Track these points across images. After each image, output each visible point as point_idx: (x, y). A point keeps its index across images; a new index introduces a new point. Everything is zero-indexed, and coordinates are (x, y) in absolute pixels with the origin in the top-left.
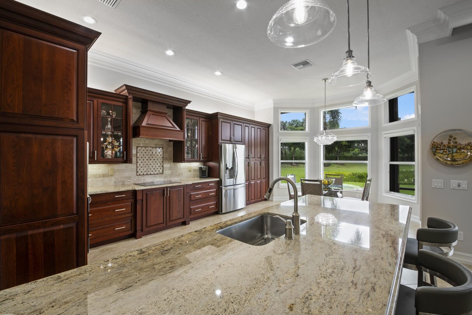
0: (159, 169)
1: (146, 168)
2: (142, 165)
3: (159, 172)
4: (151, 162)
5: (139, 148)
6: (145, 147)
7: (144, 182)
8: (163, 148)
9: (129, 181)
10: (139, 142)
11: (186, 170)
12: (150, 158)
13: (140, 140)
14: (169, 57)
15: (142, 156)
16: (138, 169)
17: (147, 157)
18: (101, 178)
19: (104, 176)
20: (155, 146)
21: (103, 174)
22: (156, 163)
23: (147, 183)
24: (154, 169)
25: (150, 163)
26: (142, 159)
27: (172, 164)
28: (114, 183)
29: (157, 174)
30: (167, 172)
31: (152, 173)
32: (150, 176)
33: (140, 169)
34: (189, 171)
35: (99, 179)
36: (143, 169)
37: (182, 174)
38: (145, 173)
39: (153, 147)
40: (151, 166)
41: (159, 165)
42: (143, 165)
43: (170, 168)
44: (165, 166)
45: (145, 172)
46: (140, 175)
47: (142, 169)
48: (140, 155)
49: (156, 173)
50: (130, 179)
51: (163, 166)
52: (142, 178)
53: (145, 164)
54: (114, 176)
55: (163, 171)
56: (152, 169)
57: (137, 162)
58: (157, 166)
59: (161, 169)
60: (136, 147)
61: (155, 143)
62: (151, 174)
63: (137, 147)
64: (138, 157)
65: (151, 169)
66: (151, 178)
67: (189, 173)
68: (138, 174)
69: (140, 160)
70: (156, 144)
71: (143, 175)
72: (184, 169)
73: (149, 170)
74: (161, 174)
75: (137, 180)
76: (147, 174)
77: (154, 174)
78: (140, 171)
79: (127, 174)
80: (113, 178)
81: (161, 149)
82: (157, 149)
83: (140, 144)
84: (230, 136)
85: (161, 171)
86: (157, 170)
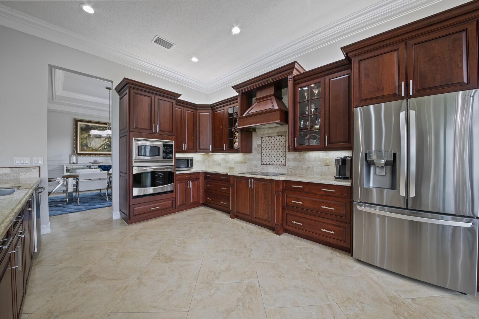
0: (281, 160)
1: (269, 158)
2: (265, 155)
3: (282, 163)
4: (273, 151)
5: (264, 139)
6: (268, 137)
7: (268, 172)
8: (285, 136)
9: (256, 168)
10: (263, 133)
11: (320, 163)
12: (272, 148)
15: (266, 146)
16: (262, 158)
17: (270, 147)
19: (241, 163)
20: (277, 135)
21: (241, 161)
22: (278, 153)
23: (270, 173)
24: (276, 159)
25: (272, 153)
26: (265, 149)
27: (297, 154)
28: (246, 169)
29: (280, 165)
30: (290, 164)
31: (275, 163)
32: (273, 166)
33: (264, 159)
34: (325, 165)
35: (239, 164)
36: (267, 159)
37: (313, 168)
39: (275, 136)
40: (273, 156)
41: (282, 155)
42: (267, 154)
43: (295, 160)
44: (287, 156)
45: (268, 161)
46: (264, 164)
47: (265, 158)
48: (264, 145)
49: (278, 163)
50: (256, 167)
51: (285, 157)
52: (266, 168)
54: (247, 163)
55: (285, 162)
56: (275, 160)
57: (262, 152)
58: (280, 156)
59: (283, 159)
60: (260, 138)
61: (278, 131)
62: (273, 165)
63: (262, 138)
64: (262, 148)
65: (273, 159)
66: (273, 168)
67: (325, 169)
68: (262, 163)
69: (264, 150)
70: (278, 133)
71: (267, 164)
72: (315, 161)
73: (271, 160)
74: (283, 165)
75: (261, 169)
76: (270, 164)
77: (276, 165)
78: (264, 161)
79: (255, 163)
80: (246, 165)
81: (283, 137)
82: (280, 137)
83: (264, 134)
84: (397, 84)
85: (283, 162)
86: (279, 161)
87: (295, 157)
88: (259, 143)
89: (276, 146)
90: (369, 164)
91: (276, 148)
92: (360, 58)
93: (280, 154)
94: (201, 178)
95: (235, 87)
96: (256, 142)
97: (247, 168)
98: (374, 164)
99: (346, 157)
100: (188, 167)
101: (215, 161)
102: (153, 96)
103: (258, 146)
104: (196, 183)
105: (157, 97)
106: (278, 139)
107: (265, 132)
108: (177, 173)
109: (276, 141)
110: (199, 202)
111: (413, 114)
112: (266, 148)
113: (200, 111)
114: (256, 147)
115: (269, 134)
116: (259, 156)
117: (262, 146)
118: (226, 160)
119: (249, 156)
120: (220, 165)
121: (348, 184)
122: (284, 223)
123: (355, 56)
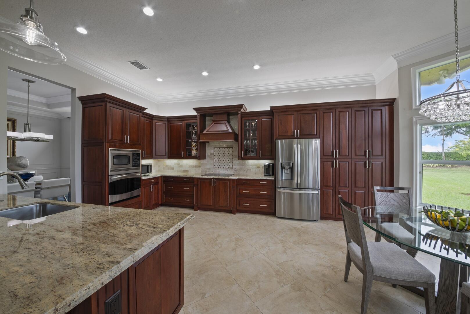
1: (220, 163)
2: (217, 161)
4: (223, 158)
5: (216, 149)
6: (219, 148)
7: (219, 173)
8: (233, 148)
9: (209, 171)
11: (254, 166)
12: (223, 156)
13: (216, 143)
14: (204, 77)
15: (218, 154)
16: (215, 163)
17: (221, 155)
18: (195, 168)
19: (196, 167)
21: (195, 166)
22: (227, 160)
23: (221, 174)
25: (223, 160)
27: (241, 161)
29: (228, 168)
30: (236, 167)
34: (258, 168)
35: (193, 168)
37: (250, 170)
38: (220, 167)
39: (225, 148)
40: (223, 162)
41: (230, 161)
43: (239, 165)
44: (234, 162)
46: (216, 168)
47: (217, 163)
49: (227, 167)
50: (210, 170)
51: (233, 162)
52: (217, 170)
53: (220, 160)
54: (201, 167)
55: (233, 166)
56: (225, 164)
57: (214, 159)
58: (229, 162)
59: (231, 164)
60: (213, 148)
62: (223, 168)
66: (224, 171)
67: (257, 170)
68: (215, 167)
69: (216, 157)
70: (227, 145)
71: (218, 168)
72: (252, 166)
73: (222, 165)
74: (231, 168)
75: (214, 171)
76: (221, 168)
77: (226, 168)
78: (216, 165)
79: (208, 167)
80: (200, 168)
81: (231, 149)
82: (228, 149)
83: (216, 146)
84: (293, 130)
85: (231, 166)
86: (228, 165)
87: (239, 163)
88: (212, 151)
89: (225, 154)
90: (282, 168)
91: (226, 156)
92: (278, 114)
93: (228, 161)
94: (160, 181)
95: (195, 109)
96: (209, 151)
97: (201, 171)
98: (284, 168)
99: (270, 163)
100: (148, 172)
101: (166, 165)
102: (125, 109)
103: (211, 154)
104: (157, 186)
105: (128, 110)
106: (227, 150)
107: (217, 144)
108: (143, 178)
109: (226, 152)
110: (159, 203)
111: (299, 146)
112: (218, 156)
113: (156, 121)
114: (210, 154)
115: (221, 145)
116: (212, 162)
117: (215, 154)
118: (180, 164)
119: (202, 161)
120: (173, 169)
121: (273, 178)
122: (238, 206)
123: (276, 112)
